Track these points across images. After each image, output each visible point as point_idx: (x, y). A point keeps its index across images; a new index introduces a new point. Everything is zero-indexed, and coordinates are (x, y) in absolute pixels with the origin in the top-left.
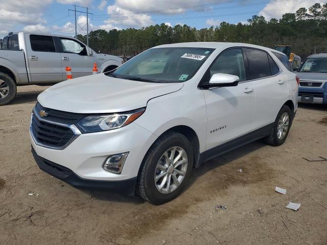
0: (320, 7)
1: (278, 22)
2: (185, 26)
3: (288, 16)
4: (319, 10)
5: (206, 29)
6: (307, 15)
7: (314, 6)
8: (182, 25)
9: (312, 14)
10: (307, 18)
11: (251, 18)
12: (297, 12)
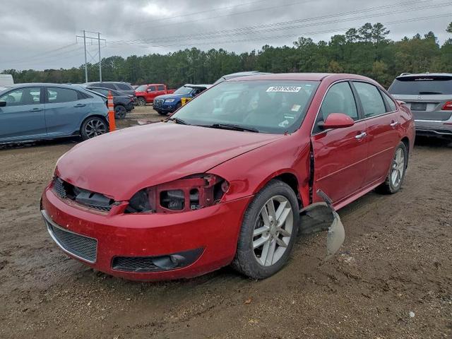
0: (371, 27)
1: (328, 45)
2: (221, 50)
3: (337, 39)
4: (369, 31)
5: (247, 54)
6: (357, 37)
7: (364, 27)
8: (218, 50)
9: (363, 36)
10: (358, 40)
11: (297, 41)
12: (347, 33)
